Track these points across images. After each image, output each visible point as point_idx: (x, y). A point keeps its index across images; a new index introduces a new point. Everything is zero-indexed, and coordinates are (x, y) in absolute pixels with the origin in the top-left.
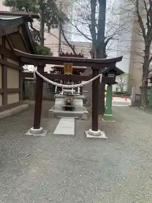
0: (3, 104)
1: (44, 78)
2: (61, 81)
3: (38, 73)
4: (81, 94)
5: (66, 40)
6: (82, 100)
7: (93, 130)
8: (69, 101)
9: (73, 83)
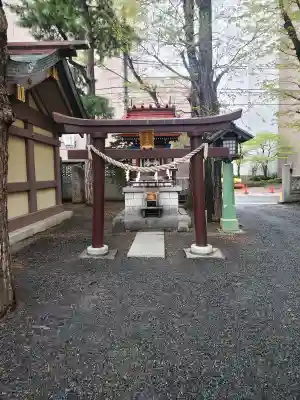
0: (30, 211)
1: (105, 157)
2: (134, 161)
3: (95, 150)
4: (174, 184)
5: (138, 78)
6: (176, 196)
7: (198, 244)
8: (152, 198)
9: (156, 163)
